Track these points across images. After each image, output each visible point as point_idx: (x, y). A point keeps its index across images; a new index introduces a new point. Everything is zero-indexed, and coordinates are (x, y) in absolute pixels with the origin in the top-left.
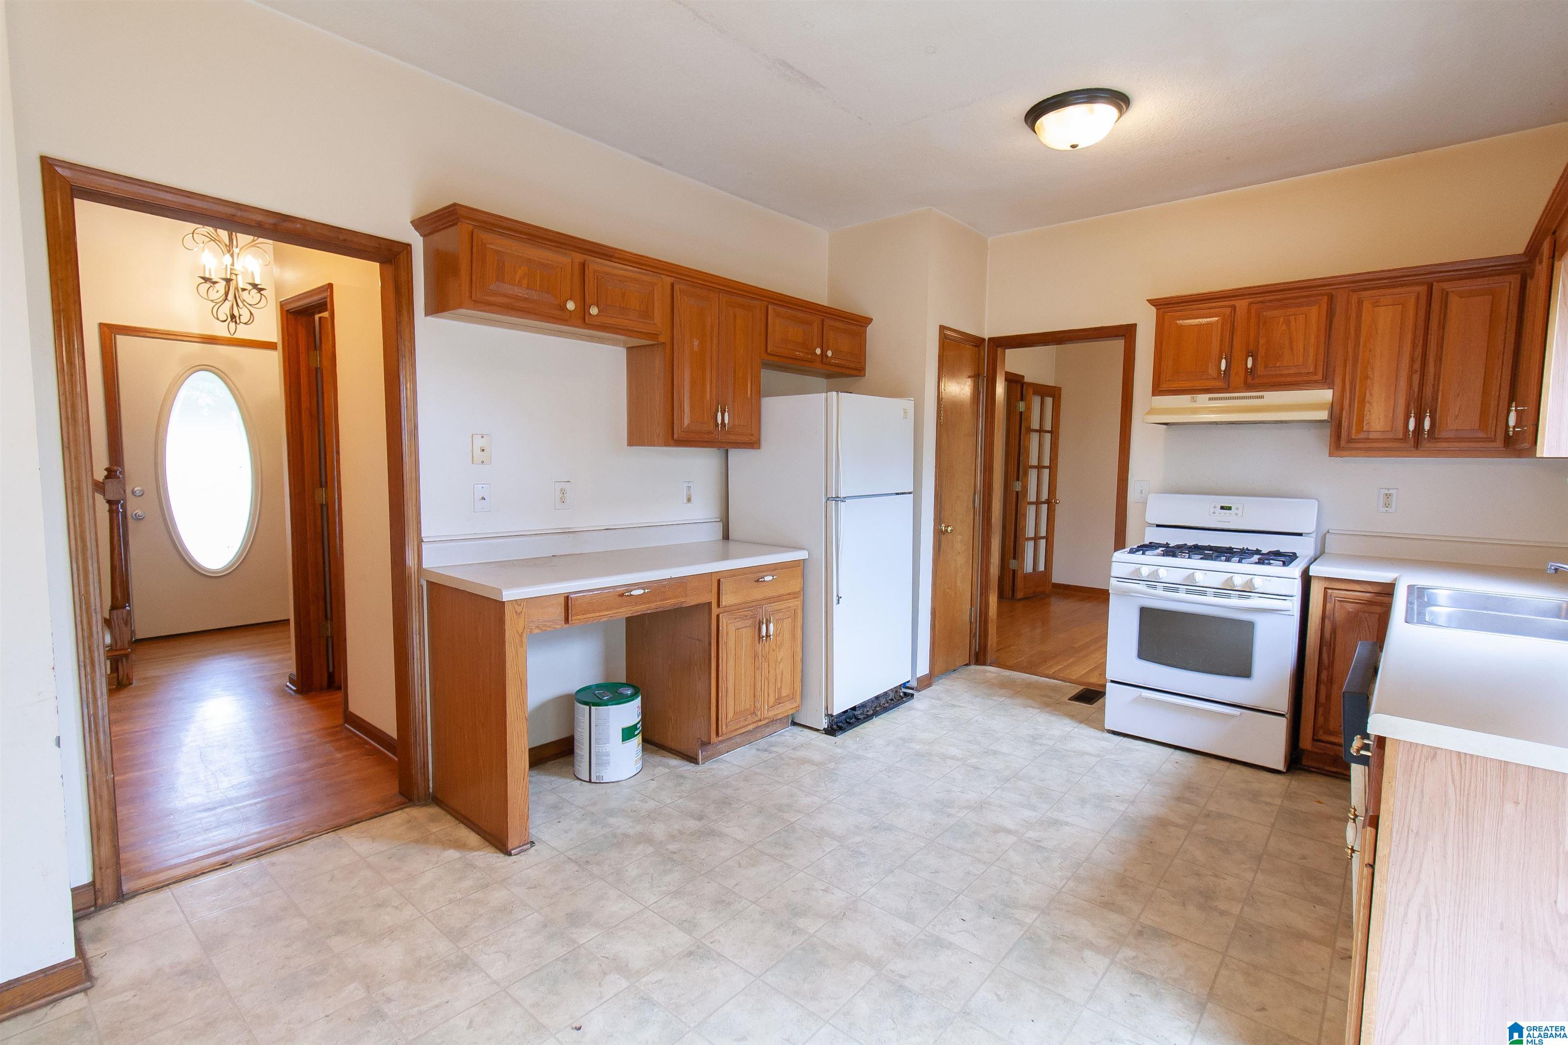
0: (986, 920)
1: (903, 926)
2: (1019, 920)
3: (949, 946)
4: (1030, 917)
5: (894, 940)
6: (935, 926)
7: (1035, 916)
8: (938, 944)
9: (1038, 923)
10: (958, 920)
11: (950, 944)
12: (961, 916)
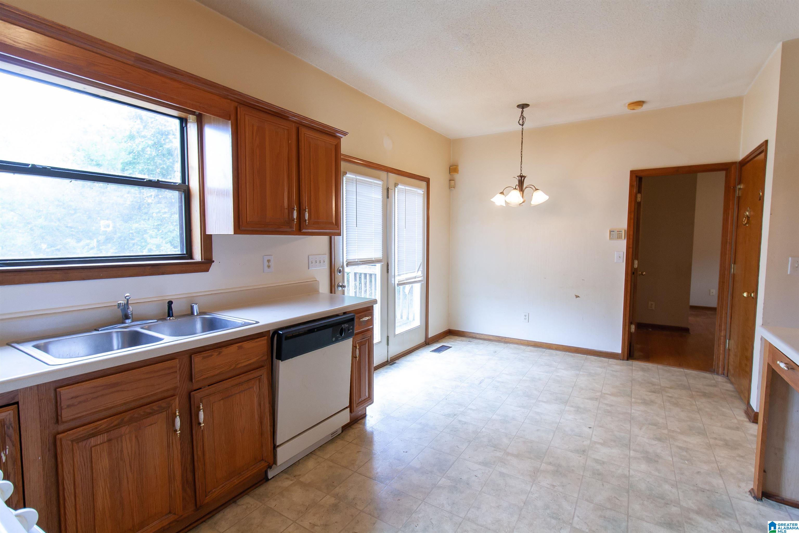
0: (465, 477)
1: (504, 470)
2: (448, 479)
3: (480, 463)
4: (443, 481)
5: (505, 464)
6: (489, 472)
7: (440, 483)
8: (485, 464)
9: (439, 478)
10: (479, 476)
11: (479, 464)
12: (477, 478)
